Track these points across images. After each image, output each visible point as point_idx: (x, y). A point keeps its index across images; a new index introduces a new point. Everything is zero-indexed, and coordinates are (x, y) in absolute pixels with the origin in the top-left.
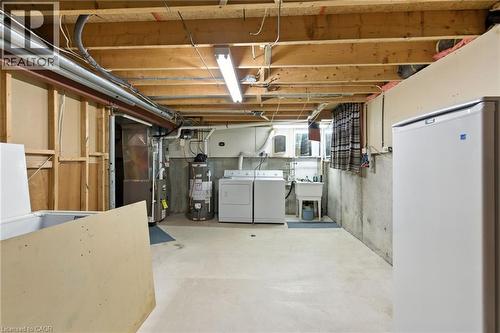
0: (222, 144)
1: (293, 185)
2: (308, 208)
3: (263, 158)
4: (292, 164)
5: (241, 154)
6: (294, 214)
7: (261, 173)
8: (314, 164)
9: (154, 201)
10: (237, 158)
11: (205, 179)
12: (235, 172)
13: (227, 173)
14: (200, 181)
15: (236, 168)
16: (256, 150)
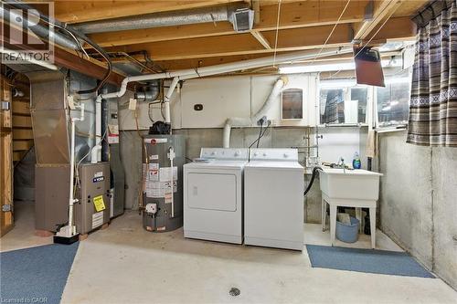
0: (199, 107)
1: (316, 173)
2: (346, 217)
3: (262, 128)
4: (313, 137)
5: (227, 122)
6: (318, 222)
7: (259, 152)
8: (355, 137)
9: (72, 201)
10: (222, 129)
11: (164, 162)
12: (217, 151)
13: (204, 152)
14: (155, 166)
15: (220, 145)
16: (252, 115)
